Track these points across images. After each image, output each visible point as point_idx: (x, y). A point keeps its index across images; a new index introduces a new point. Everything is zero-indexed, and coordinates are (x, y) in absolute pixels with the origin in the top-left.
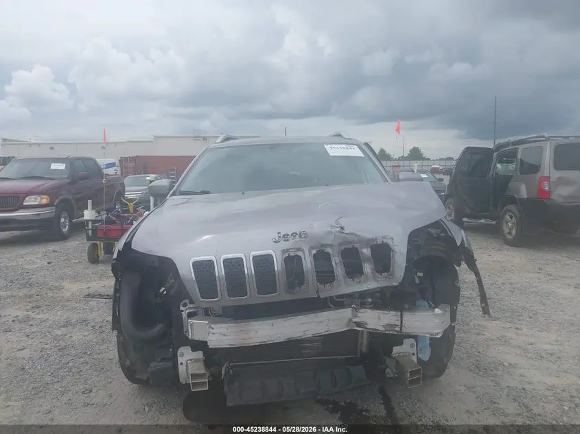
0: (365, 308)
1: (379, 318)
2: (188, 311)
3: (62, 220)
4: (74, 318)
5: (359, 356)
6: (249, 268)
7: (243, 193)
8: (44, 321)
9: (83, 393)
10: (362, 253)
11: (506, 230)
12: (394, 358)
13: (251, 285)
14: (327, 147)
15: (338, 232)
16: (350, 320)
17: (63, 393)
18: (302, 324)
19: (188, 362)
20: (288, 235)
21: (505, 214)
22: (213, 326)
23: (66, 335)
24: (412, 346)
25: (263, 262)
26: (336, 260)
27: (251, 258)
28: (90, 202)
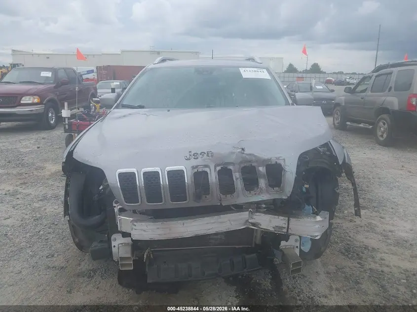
0: (260, 212)
1: (270, 221)
2: (118, 207)
3: (50, 115)
4: (50, 193)
5: (253, 246)
6: (164, 180)
7: (169, 111)
8: (28, 195)
9: (47, 257)
10: (259, 171)
11: (379, 133)
12: (281, 250)
13: (166, 194)
14: (242, 70)
15: (239, 152)
16: (247, 221)
17: (32, 256)
18: (207, 223)
19: (119, 246)
20: (197, 154)
21: (379, 121)
22: (135, 224)
23: (41, 207)
24: (296, 241)
25: (176, 177)
26: (237, 175)
27: (166, 173)
28: (66, 104)
